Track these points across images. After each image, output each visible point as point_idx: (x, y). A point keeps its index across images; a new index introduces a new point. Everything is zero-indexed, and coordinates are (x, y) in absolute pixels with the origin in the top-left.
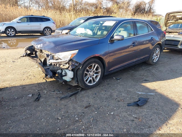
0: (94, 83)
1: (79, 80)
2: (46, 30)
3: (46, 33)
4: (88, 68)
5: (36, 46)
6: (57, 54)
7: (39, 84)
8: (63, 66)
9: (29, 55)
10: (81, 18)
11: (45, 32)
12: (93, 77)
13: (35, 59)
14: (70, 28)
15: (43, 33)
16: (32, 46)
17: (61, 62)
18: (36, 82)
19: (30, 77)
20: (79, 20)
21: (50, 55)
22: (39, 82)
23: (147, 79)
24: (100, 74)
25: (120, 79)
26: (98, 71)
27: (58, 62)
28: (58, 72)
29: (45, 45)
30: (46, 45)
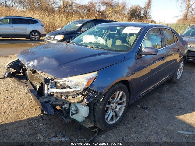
0: (117, 120)
1: (97, 120)
2: (33, 34)
3: (33, 38)
4: (110, 99)
5: (26, 63)
6: (65, 79)
7: (29, 121)
8: (73, 97)
9: (13, 75)
10: (76, 22)
11: (32, 36)
12: (116, 110)
13: (23, 82)
14: (65, 33)
15: (29, 38)
16: (18, 61)
17: (69, 92)
18: (25, 118)
19: (14, 107)
20: (75, 24)
21: (52, 80)
22: (30, 117)
23: (182, 106)
24: (124, 105)
25: (148, 107)
26: (122, 101)
27: (65, 93)
28: (65, 107)
29: (41, 62)
30: (43, 62)
